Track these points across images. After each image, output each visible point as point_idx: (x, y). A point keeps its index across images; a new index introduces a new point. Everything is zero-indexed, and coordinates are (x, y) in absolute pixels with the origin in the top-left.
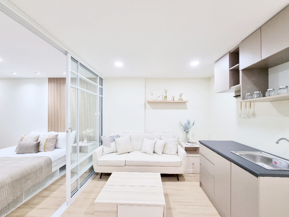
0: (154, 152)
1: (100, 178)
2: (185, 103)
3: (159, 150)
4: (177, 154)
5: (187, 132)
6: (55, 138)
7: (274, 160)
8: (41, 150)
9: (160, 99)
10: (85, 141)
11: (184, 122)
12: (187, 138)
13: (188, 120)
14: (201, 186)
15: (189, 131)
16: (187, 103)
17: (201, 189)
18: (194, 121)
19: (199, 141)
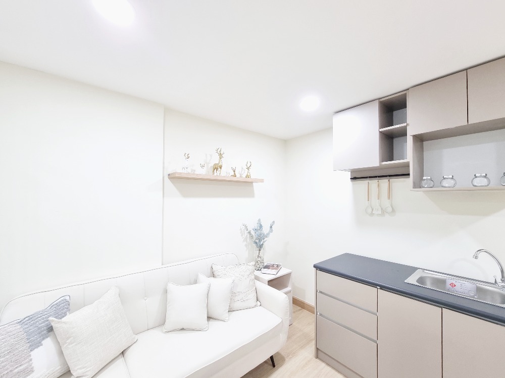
0: (209, 318)
2: (252, 183)
3: (220, 309)
5: (261, 247)
7: (449, 282)
9: (202, 172)
11: (252, 225)
12: (259, 259)
13: (259, 220)
14: (317, 357)
15: (264, 242)
16: (254, 184)
17: (323, 365)
18: (274, 222)
19: (315, 266)
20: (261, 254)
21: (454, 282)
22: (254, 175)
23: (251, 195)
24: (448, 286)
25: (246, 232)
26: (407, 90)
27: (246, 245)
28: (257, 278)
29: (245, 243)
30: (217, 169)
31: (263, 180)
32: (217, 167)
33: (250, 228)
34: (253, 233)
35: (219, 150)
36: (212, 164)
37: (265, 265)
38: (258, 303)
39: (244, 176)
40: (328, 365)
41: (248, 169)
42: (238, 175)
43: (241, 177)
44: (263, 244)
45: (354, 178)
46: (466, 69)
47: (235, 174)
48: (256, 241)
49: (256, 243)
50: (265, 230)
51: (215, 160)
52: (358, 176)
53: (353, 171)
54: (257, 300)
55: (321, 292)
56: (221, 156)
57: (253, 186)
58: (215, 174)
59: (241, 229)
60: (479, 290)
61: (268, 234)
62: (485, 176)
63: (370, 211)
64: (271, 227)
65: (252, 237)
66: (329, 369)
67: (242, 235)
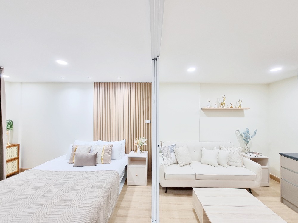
0: (218, 164)
1: (166, 192)
2: (242, 110)
4: (244, 166)
5: (247, 142)
6: (111, 149)
8: (98, 162)
9: (215, 107)
10: (139, 151)
11: (243, 131)
13: (247, 129)
14: (282, 202)
15: (250, 140)
16: (244, 110)
18: (257, 130)
19: (280, 154)
20: (247, 146)
22: (243, 107)
25: (239, 135)
29: (238, 139)
30: (222, 105)
31: (249, 108)
32: (222, 104)
33: (241, 132)
34: (243, 135)
35: (223, 97)
36: (220, 102)
37: (250, 152)
39: (238, 107)
41: (240, 103)
42: (234, 107)
43: (236, 107)
44: (249, 141)
47: (232, 106)
48: (245, 139)
49: (245, 140)
50: (251, 134)
51: (222, 101)
54: (243, 165)
55: (284, 168)
56: (224, 99)
58: (222, 107)
59: (236, 133)
61: (253, 136)
64: (255, 133)
65: (242, 137)
67: (236, 136)
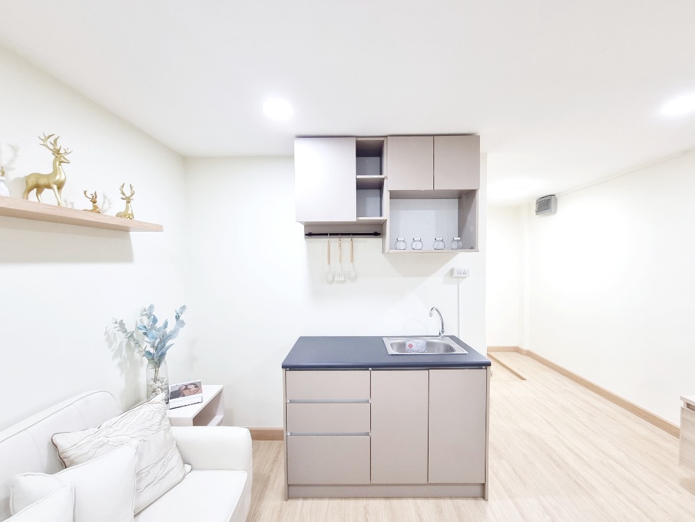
12: (159, 384)
14: (288, 498)
15: (166, 349)
17: (300, 502)
19: (284, 366)
20: (160, 375)
21: (411, 342)
23: (126, 256)
24: (407, 347)
25: (121, 337)
26: (386, 137)
27: (120, 365)
28: (173, 422)
29: (118, 360)
31: (161, 227)
33: (130, 327)
37: (170, 391)
38: (188, 467)
40: (305, 498)
41: (128, 200)
44: (164, 354)
45: (309, 235)
46: (434, 135)
47: (96, 207)
52: (315, 232)
53: (307, 225)
54: (184, 463)
55: (292, 402)
57: (129, 238)
59: (106, 333)
60: (429, 344)
61: (175, 332)
62: (442, 241)
63: (330, 278)
64: (178, 318)
66: (309, 503)
67: (110, 346)
